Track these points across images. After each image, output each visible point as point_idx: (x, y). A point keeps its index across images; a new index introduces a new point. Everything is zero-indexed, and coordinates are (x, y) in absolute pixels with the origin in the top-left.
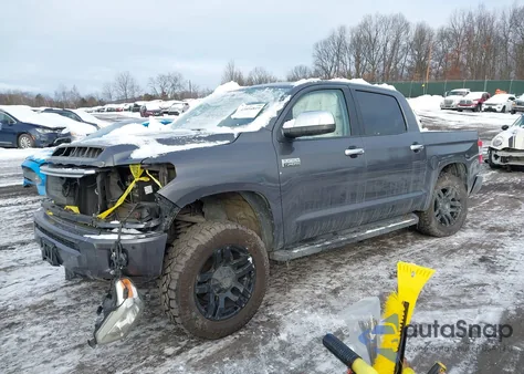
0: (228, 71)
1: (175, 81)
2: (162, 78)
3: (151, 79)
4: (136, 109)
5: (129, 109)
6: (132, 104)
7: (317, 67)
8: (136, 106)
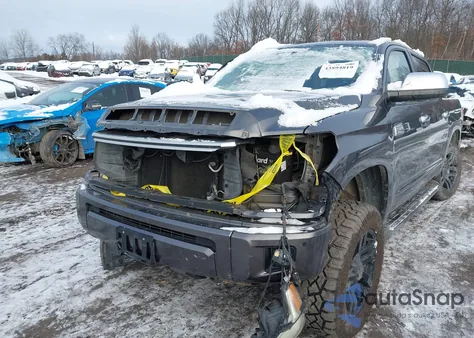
0: (132, 35)
1: (77, 42)
2: (62, 37)
3: (52, 39)
4: (42, 68)
5: (33, 68)
6: (36, 64)
7: (218, 37)
8: (41, 65)
